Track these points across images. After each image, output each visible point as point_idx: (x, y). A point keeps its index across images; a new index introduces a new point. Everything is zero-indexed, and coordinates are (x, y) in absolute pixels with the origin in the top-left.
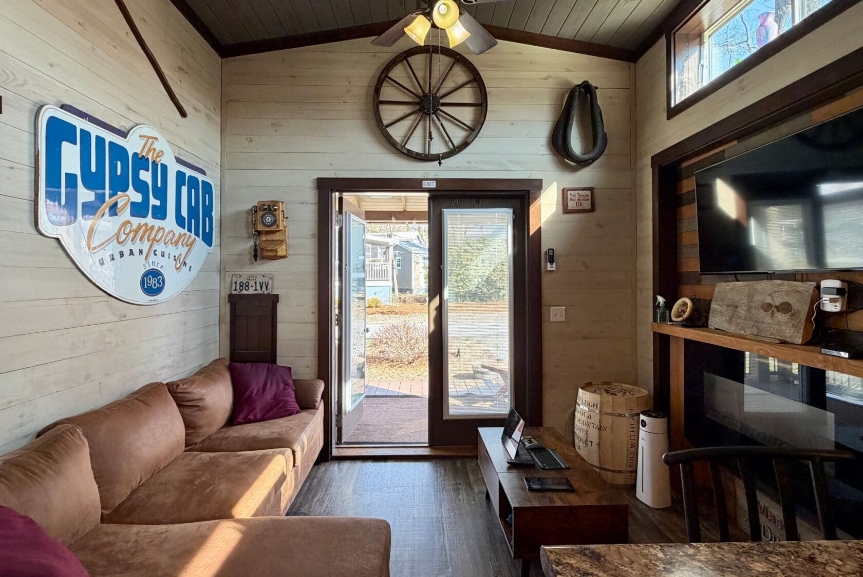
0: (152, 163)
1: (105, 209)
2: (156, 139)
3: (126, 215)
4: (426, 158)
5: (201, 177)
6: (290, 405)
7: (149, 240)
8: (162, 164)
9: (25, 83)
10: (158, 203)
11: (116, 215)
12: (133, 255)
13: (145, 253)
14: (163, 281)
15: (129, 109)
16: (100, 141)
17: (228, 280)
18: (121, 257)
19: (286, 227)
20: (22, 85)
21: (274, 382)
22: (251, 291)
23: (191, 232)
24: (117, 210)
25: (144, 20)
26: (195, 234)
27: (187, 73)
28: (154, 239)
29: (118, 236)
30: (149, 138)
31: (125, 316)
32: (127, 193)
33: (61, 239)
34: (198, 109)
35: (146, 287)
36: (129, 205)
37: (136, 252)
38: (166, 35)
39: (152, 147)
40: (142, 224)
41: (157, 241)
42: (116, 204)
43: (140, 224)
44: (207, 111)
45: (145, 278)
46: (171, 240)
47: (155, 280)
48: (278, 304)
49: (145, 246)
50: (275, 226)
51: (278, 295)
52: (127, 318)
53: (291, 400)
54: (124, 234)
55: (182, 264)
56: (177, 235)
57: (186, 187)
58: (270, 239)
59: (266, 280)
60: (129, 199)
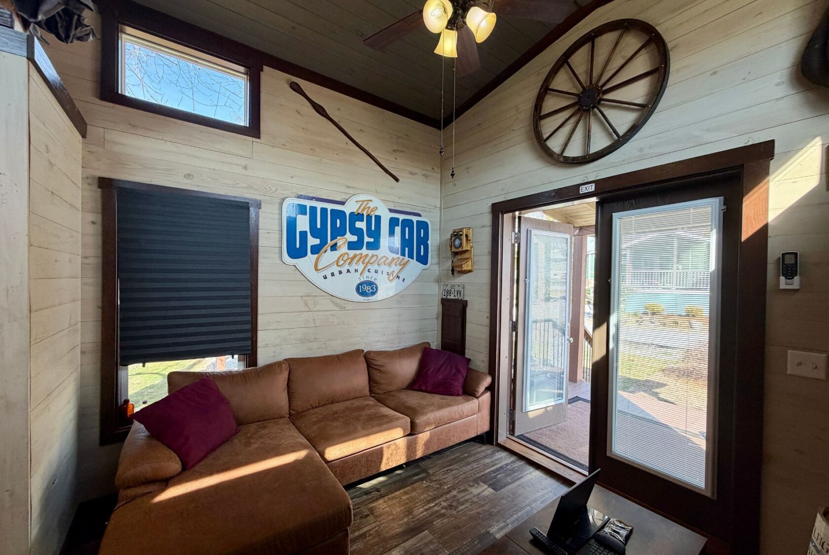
0: (367, 216)
1: (328, 247)
2: (371, 201)
3: (344, 249)
4: (585, 160)
5: (415, 219)
6: (454, 388)
7: (363, 263)
8: (376, 216)
9: (277, 189)
10: (372, 240)
11: (336, 250)
12: (350, 272)
13: (360, 271)
14: (377, 288)
15: (349, 187)
16: (324, 211)
17: (442, 288)
18: (340, 274)
19: (472, 247)
20: (275, 192)
21: (449, 367)
22: (452, 297)
23: (405, 256)
24: (337, 248)
25: (361, 130)
26: (409, 257)
27: (402, 151)
28: (368, 262)
29: (337, 261)
30: (363, 201)
31: (345, 308)
32: (345, 237)
33: (296, 265)
34: (414, 172)
35: (360, 291)
36: (347, 243)
37: (352, 270)
38: (382, 133)
39: (367, 206)
40: (357, 254)
41: (371, 264)
42: (336, 244)
43: (356, 254)
44: (424, 172)
45: (360, 286)
46: (385, 262)
47: (369, 288)
48: (467, 308)
49: (360, 267)
50: (461, 248)
51: (467, 301)
52: (346, 309)
53: (458, 385)
54: (343, 260)
55: (395, 277)
56: (390, 258)
57: (400, 227)
58: (462, 257)
59: (460, 289)
60: (347, 240)
